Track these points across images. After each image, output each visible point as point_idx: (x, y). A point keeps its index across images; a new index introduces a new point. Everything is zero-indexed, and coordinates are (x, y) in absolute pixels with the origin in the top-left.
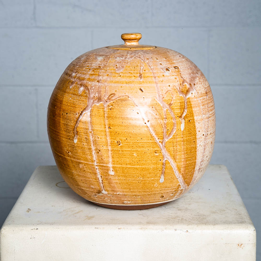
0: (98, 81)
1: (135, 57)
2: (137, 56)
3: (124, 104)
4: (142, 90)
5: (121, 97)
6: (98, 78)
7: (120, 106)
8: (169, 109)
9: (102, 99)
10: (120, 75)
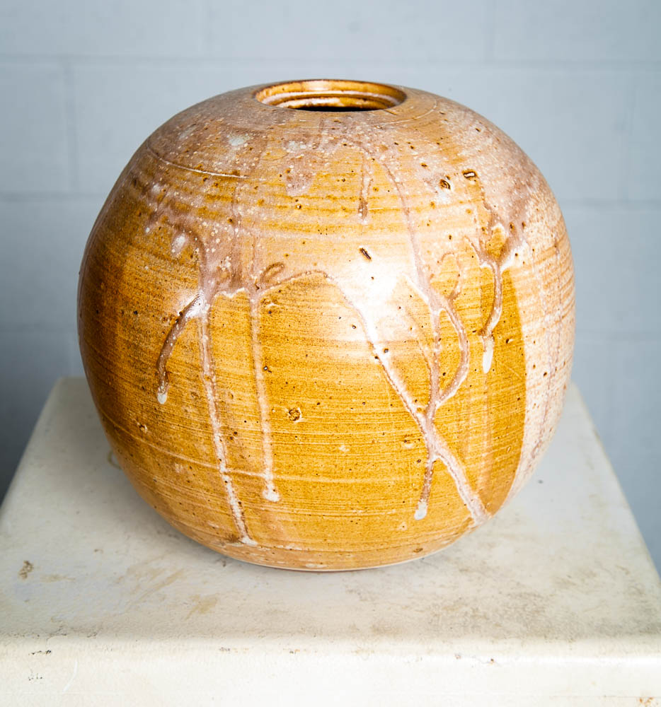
0: (231, 220)
1: (344, 141)
2: (351, 140)
3: (312, 298)
4: (366, 253)
5: (304, 275)
6: (231, 210)
7: (299, 304)
8: (449, 309)
9: (245, 278)
10: (300, 202)
